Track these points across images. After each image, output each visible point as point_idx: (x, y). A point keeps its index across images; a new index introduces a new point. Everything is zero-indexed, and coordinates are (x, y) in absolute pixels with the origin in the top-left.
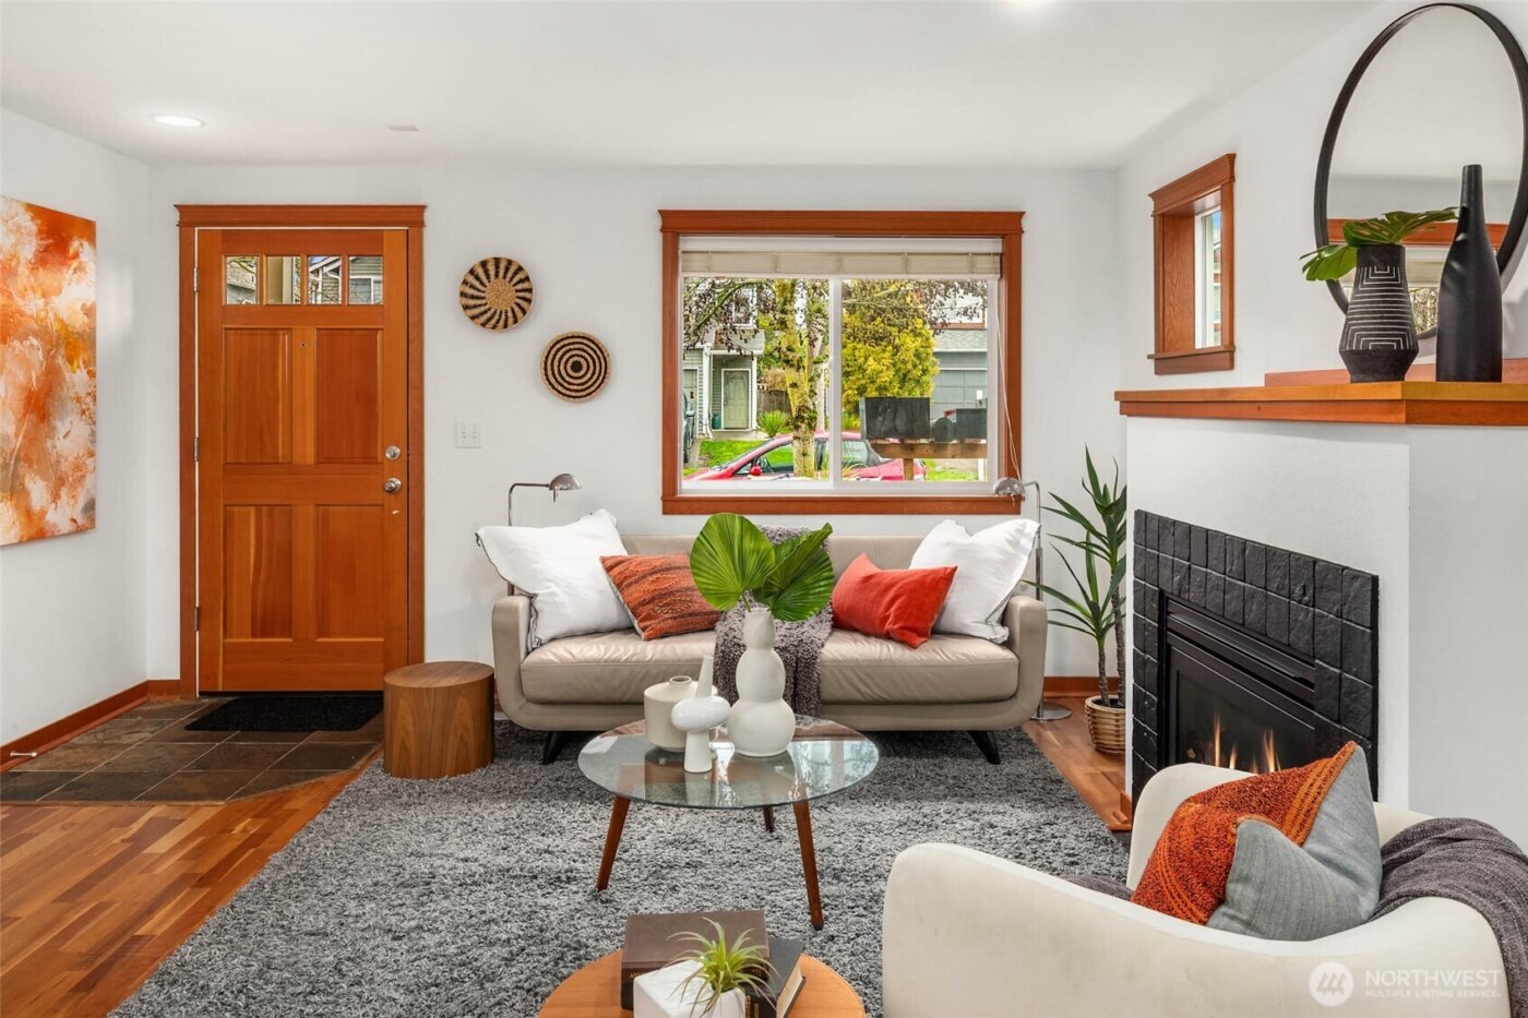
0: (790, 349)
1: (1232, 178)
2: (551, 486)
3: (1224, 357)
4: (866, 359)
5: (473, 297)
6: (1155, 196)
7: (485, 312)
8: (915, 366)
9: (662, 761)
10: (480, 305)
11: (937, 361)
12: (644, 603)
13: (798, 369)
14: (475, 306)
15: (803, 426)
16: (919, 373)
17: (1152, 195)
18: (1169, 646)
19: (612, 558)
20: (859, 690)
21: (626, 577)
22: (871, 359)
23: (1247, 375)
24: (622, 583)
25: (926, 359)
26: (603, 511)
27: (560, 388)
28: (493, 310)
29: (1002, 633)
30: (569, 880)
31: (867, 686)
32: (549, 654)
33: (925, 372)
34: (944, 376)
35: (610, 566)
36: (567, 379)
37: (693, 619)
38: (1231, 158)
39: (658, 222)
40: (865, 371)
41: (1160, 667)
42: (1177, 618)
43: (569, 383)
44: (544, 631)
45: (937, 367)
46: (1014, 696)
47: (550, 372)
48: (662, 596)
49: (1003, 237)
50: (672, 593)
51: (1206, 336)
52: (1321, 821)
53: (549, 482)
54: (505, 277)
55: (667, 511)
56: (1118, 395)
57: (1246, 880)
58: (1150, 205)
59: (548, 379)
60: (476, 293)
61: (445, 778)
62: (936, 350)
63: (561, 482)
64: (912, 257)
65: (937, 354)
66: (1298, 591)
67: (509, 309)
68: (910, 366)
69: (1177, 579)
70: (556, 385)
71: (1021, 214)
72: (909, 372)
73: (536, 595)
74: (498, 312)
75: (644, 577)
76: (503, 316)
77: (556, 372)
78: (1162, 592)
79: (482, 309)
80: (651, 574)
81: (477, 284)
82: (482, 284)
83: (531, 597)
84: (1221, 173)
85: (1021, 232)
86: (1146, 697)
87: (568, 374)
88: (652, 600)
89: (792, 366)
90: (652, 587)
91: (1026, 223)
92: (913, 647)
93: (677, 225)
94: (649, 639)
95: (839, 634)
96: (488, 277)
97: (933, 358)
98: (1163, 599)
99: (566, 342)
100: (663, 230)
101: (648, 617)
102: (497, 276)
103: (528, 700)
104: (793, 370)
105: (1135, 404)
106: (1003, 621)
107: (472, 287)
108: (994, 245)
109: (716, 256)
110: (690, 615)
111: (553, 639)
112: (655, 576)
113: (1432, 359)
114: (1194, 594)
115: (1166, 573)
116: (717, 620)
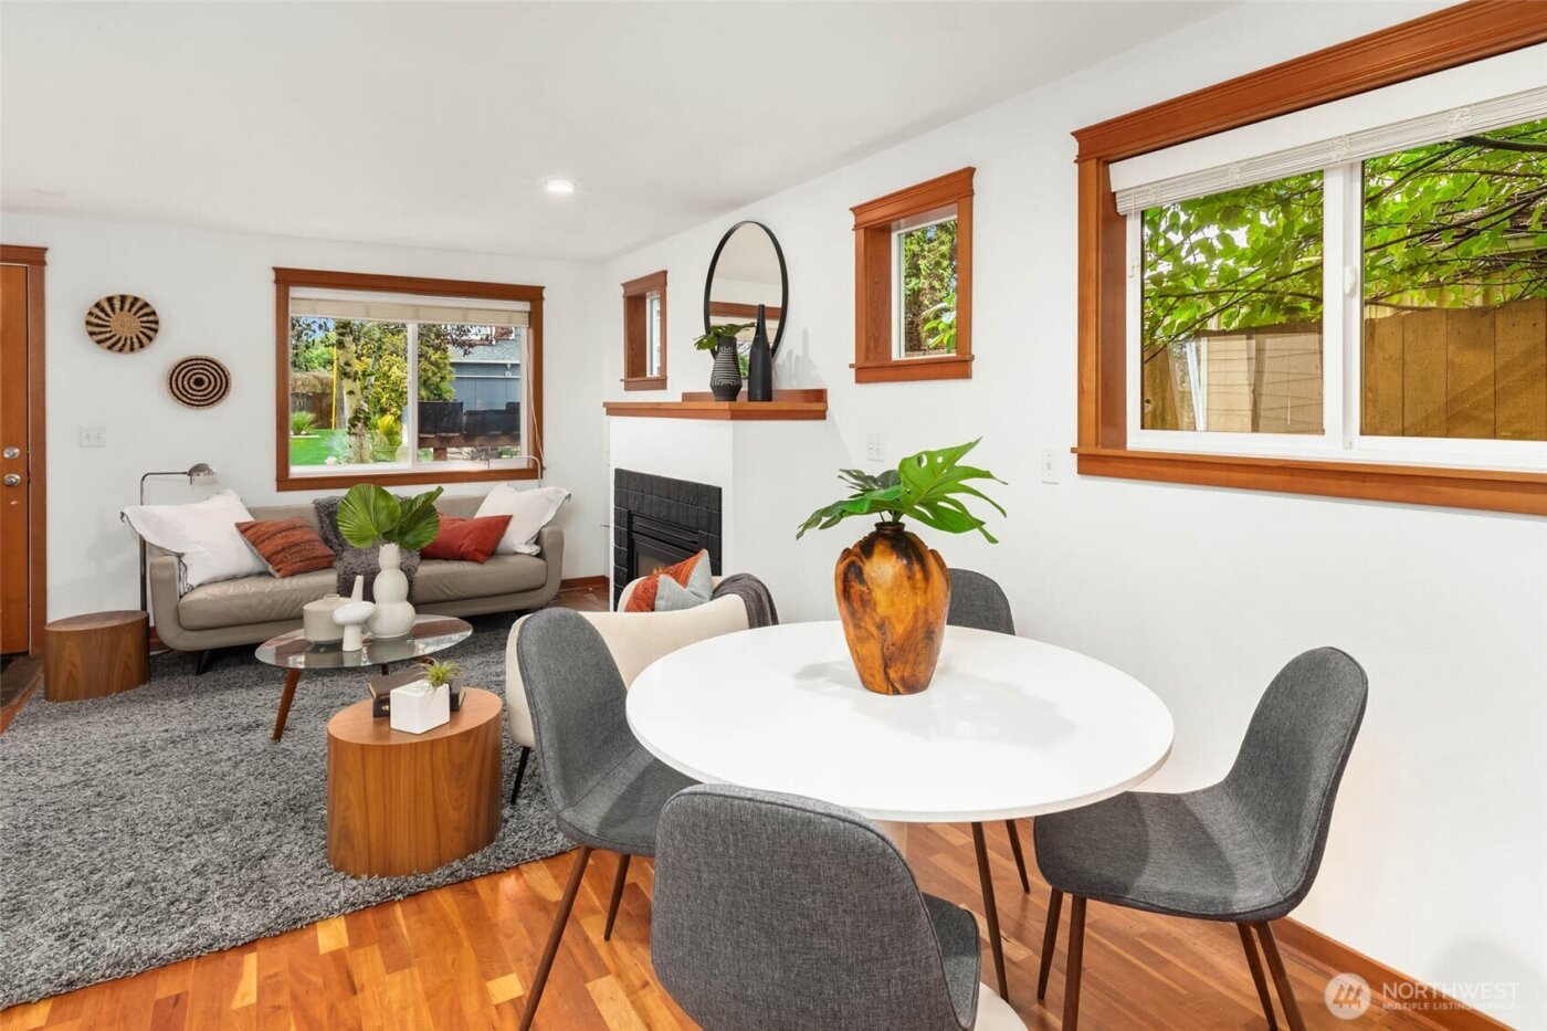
0: (347, 364)
1: (666, 283)
2: (190, 473)
3: (661, 383)
4: (390, 368)
5: (98, 325)
6: (625, 285)
7: (110, 338)
8: (434, 374)
9: (322, 650)
10: (106, 332)
11: (453, 370)
12: (276, 553)
13: (355, 380)
14: (100, 333)
15: (360, 424)
16: (438, 380)
17: (623, 285)
18: (633, 541)
19: (245, 523)
20: (445, 594)
21: (259, 537)
22: (395, 368)
23: (671, 395)
24: (256, 540)
25: (445, 368)
26: (230, 491)
27: (184, 399)
28: (117, 337)
29: (535, 549)
30: (258, 726)
31: (450, 589)
32: (200, 594)
33: (443, 378)
34: (460, 382)
35: (244, 529)
36: (191, 391)
37: (318, 561)
38: (665, 272)
39: (272, 276)
40: (389, 377)
41: (628, 552)
42: (638, 523)
43: (192, 395)
44: (193, 578)
45: (453, 375)
46: (544, 585)
47: (174, 386)
48: (290, 547)
49: (531, 301)
50: (298, 545)
51: (653, 371)
52: (691, 579)
53: (187, 470)
54: (130, 310)
55: (279, 489)
56: (605, 404)
57: (661, 598)
58: (621, 291)
59: (173, 392)
60: (101, 322)
61: (114, 694)
62: (452, 360)
63: (198, 469)
64: (468, 312)
65: (453, 364)
66: (691, 499)
67: (134, 337)
68: (430, 374)
69: (637, 503)
70: (180, 396)
71: (542, 288)
72: (429, 378)
73: (183, 554)
74: (123, 338)
75: (275, 535)
76: (129, 342)
77: (180, 386)
78: (629, 511)
79: (108, 335)
80: (280, 532)
81: (102, 315)
82: (107, 315)
83: (180, 556)
84: (659, 281)
85: (542, 299)
86: (621, 570)
87: (191, 388)
88: (284, 549)
89: (349, 377)
90: (283, 541)
91: (545, 294)
92: (481, 563)
93: (287, 279)
94: (284, 577)
95: (424, 561)
96: (113, 310)
97: (450, 368)
98: (630, 515)
99: (190, 363)
100: (277, 282)
101: (281, 562)
102: (122, 309)
103: (185, 629)
104: (350, 381)
105: (614, 409)
106: (537, 543)
107: (97, 317)
108: (525, 306)
109: (319, 303)
110: (314, 558)
111: (200, 585)
112: (284, 534)
113: (746, 389)
114: (646, 511)
115: (631, 501)
116: (334, 560)
